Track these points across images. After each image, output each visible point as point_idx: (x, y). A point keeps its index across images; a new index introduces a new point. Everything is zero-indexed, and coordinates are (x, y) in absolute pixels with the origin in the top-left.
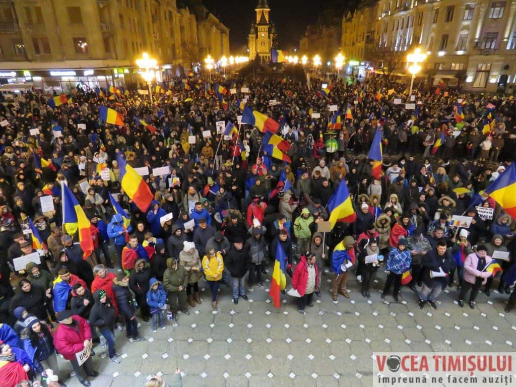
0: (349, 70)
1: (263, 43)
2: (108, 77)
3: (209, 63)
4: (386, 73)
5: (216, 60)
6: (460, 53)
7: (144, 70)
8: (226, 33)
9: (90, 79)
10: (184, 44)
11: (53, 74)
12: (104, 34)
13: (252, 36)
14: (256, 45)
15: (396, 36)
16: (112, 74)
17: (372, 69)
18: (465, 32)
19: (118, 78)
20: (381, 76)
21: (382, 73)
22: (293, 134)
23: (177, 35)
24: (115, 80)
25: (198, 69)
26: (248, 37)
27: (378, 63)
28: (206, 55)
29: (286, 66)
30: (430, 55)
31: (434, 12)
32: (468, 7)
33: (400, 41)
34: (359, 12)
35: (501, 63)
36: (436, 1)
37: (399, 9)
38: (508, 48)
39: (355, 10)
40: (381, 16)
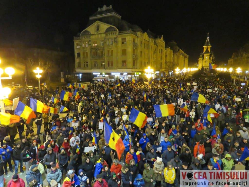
1: (206, 62)
2: (132, 76)
3: (177, 71)
5: (181, 70)
7: (147, 73)
8: (187, 58)
9: (125, 76)
10: (166, 63)
11: (112, 74)
12: (133, 59)
13: (200, 59)
14: (202, 62)
16: (134, 75)
19: (136, 76)
22: (222, 109)
23: (164, 59)
24: (135, 77)
25: (171, 73)
26: (199, 59)
28: (176, 68)
29: (219, 73)
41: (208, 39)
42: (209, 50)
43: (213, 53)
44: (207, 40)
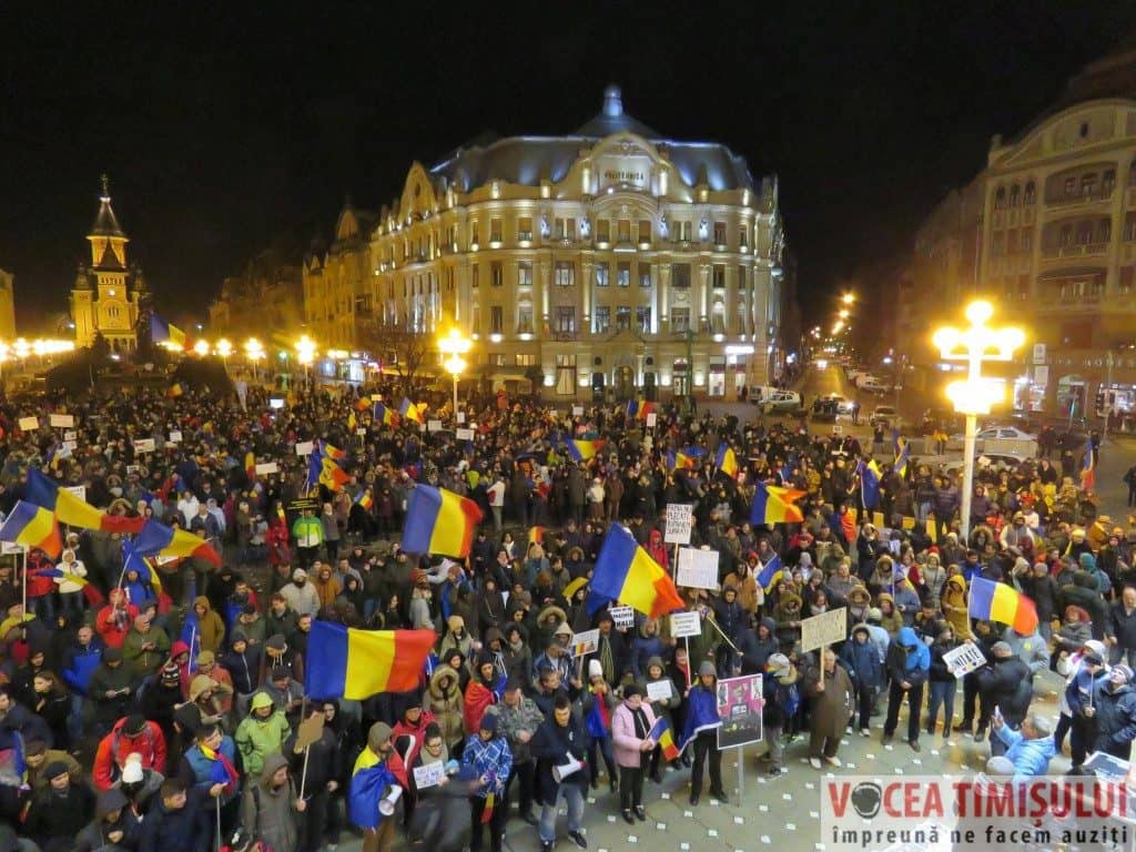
0: (329, 368)
1: (113, 311)
4: (405, 373)
6: (526, 337)
8: (4, 287)
13: (79, 295)
14: (95, 313)
15: (412, 307)
17: (375, 366)
18: (526, 304)
20: (396, 378)
21: (397, 373)
22: (210, 515)
26: (72, 295)
27: (386, 355)
29: (179, 361)
30: (478, 341)
31: (471, 269)
32: (522, 266)
33: (422, 314)
34: (335, 260)
35: (589, 354)
36: (471, 252)
37: (410, 259)
38: (593, 331)
39: (327, 256)
40: (379, 269)
41: (106, 204)
42: (120, 256)
43: (139, 271)
44: (102, 210)
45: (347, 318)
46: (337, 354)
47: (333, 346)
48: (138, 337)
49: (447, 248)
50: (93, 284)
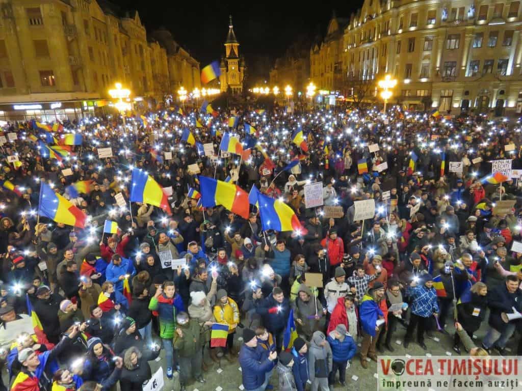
0: (320, 99)
1: (233, 76)
2: (76, 110)
3: (182, 95)
4: (357, 101)
5: (189, 92)
6: (424, 80)
8: (196, 67)
10: (155, 77)
11: (17, 107)
12: (72, 66)
13: (222, 70)
14: (227, 77)
15: (363, 66)
16: (82, 106)
17: (342, 98)
18: (426, 62)
19: (87, 110)
20: (352, 103)
21: (352, 101)
23: (148, 68)
24: (84, 113)
25: (170, 101)
27: (348, 91)
28: (179, 87)
30: (397, 83)
31: (397, 44)
32: (427, 39)
33: (367, 71)
34: (326, 45)
35: (462, 89)
36: (398, 34)
37: (364, 42)
38: (466, 75)
39: (322, 44)
40: (347, 48)
41: (231, 29)
42: (236, 52)
43: (243, 58)
44: (230, 32)
45: (330, 75)
46: (324, 92)
47: (322, 88)
48: (243, 87)
49: (384, 33)
50: (226, 65)
